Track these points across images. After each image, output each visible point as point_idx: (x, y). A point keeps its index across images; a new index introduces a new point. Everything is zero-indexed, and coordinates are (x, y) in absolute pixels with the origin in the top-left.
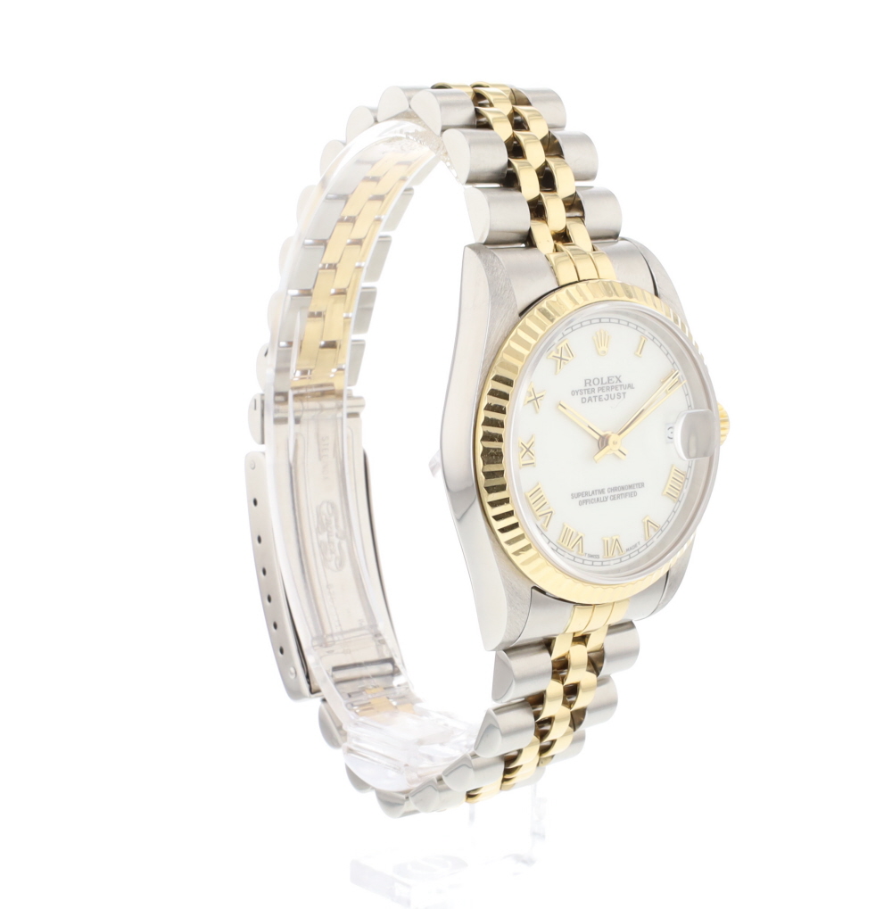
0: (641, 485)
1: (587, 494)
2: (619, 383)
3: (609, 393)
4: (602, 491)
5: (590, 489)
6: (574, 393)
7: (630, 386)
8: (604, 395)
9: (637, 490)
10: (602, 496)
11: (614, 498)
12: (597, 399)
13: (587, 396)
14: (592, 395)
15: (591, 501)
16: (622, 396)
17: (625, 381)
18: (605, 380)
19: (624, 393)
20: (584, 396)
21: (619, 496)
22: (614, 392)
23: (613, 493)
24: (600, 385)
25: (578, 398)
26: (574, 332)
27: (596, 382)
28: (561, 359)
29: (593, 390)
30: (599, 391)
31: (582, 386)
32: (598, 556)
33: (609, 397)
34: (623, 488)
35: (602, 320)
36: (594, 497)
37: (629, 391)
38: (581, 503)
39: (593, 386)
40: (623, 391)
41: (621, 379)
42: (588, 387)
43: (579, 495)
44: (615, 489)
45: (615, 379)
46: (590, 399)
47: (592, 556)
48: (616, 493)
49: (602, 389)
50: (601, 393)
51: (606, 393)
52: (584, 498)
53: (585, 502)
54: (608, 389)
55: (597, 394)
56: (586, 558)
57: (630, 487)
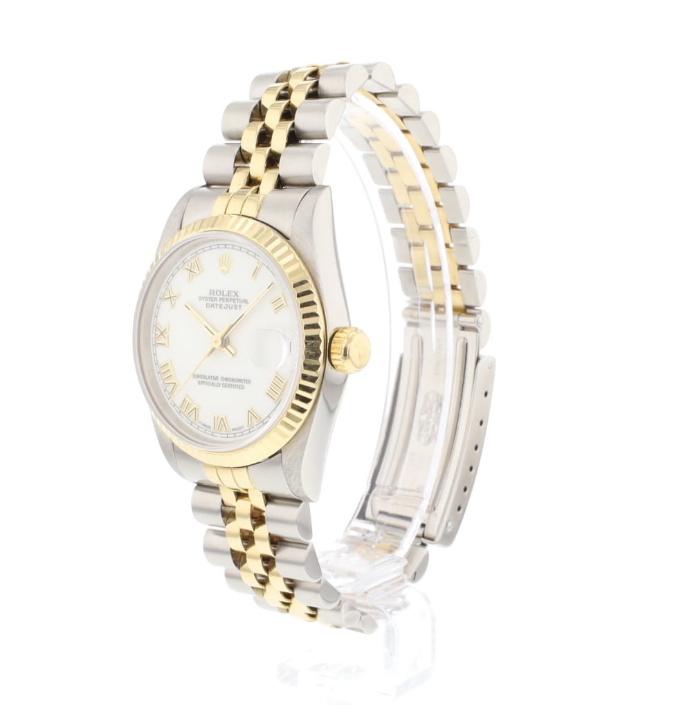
0: (249, 382)
1: (204, 377)
2: (236, 297)
3: (227, 303)
4: (217, 378)
5: (208, 374)
6: (201, 298)
7: (245, 301)
8: (224, 304)
9: (245, 385)
10: (216, 382)
11: (225, 386)
12: (218, 307)
13: (211, 303)
14: (214, 303)
15: (208, 384)
16: (238, 307)
17: (241, 296)
18: (226, 293)
19: (240, 306)
20: (208, 302)
21: (229, 386)
22: (232, 303)
23: (225, 382)
24: (221, 296)
25: (204, 303)
26: (205, 253)
27: (219, 293)
28: (191, 271)
29: (216, 299)
30: (220, 300)
31: (207, 294)
32: (209, 427)
33: (227, 307)
34: (233, 380)
35: (227, 246)
36: (209, 381)
37: (243, 305)
38: (200, 383)
39: (216, 296)
40: (239, 304)
41: (238, 294)
42: (212, 296)
43: (198, 376)
44: (226, 379)
45: (233, 294)
46: (213, 305)
47: (205, 426)
48: (227, 382)
49: (223, 299)
50: (221, 302)
51: (225, 303)
52: (203, 379)
53: (203, 383)
54: (227, 300)
55: (218, 302)
56: (200, 425)
57: (239, 380)
